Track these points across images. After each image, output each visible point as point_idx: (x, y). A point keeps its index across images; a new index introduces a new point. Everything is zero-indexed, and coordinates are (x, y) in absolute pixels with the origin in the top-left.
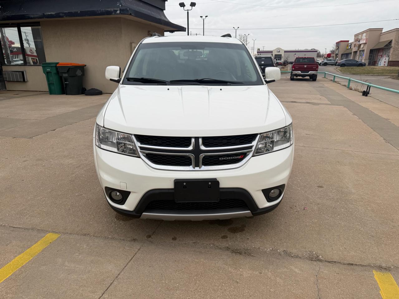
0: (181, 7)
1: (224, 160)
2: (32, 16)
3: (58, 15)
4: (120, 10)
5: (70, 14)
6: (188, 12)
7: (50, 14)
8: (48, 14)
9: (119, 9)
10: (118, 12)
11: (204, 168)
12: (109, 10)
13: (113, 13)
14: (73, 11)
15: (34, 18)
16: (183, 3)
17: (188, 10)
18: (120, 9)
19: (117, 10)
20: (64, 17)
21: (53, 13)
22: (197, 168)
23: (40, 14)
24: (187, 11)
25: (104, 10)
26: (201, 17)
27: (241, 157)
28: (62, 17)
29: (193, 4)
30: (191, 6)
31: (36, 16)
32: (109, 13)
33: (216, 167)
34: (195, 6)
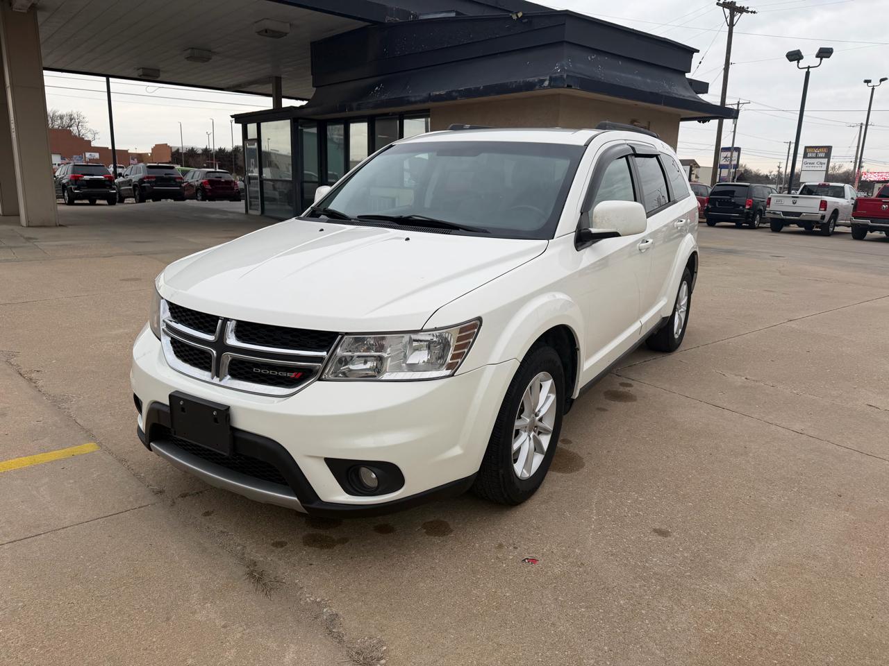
0: (791, 60)
1: (261, 374)
2: (413, 99)
3: (449, 97)
4: (551, 79)
5: (469, 93)
6: (808, 74)
7: (438, 93)
8: (436, 95)
9: (548, 78)
10: (546, 83)
11: (228, 381)
12: (531, 79)
13: (537, 87)
14: (472, 86)
15: (415, 102)
16: (799, 51)
17: (809, 67)
18: (550, 77)
19: (544, 80)
20: (459, 98)
21: (443, 92)
22: (216, 380)
23: (425, 95)
24: (806, 70)
25: (522, 80)
26: (867, 82)
27: (296, 375)
28: (455, 99)
29: (824, 53)
30: (817, 56)
31: (418, 99)
32: (530, 86)
33: (247, 385)
34: (829, 57)
